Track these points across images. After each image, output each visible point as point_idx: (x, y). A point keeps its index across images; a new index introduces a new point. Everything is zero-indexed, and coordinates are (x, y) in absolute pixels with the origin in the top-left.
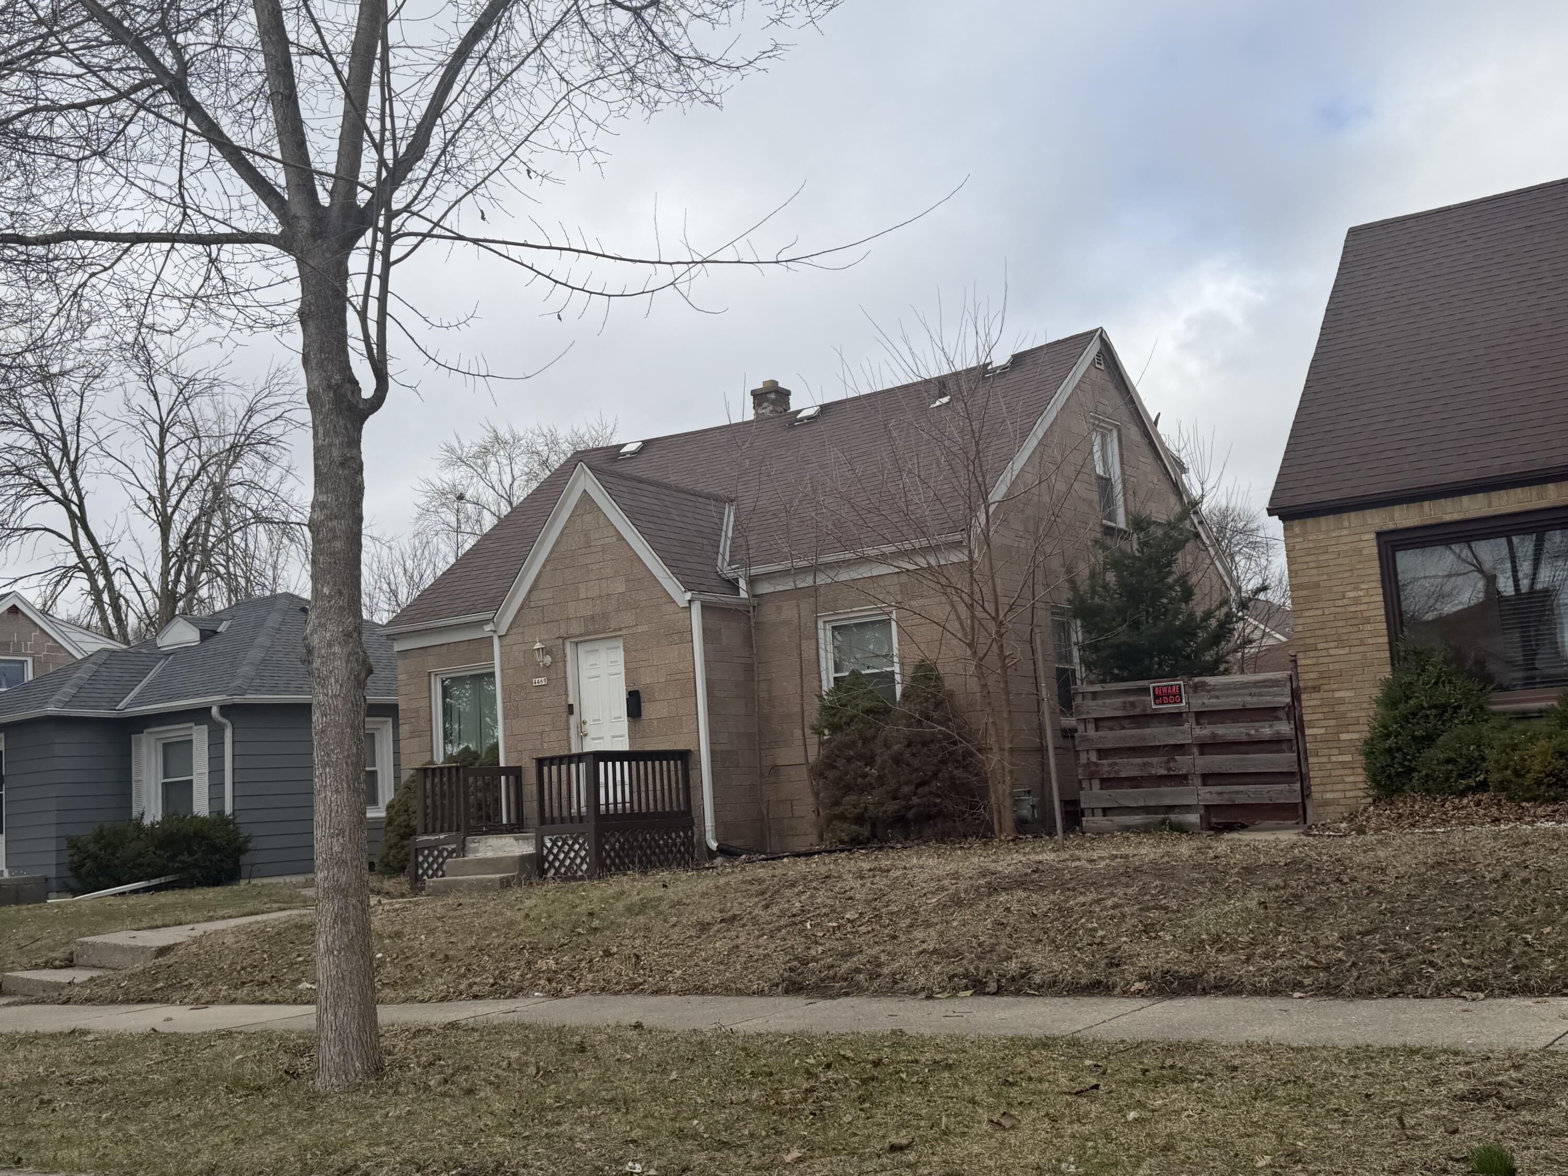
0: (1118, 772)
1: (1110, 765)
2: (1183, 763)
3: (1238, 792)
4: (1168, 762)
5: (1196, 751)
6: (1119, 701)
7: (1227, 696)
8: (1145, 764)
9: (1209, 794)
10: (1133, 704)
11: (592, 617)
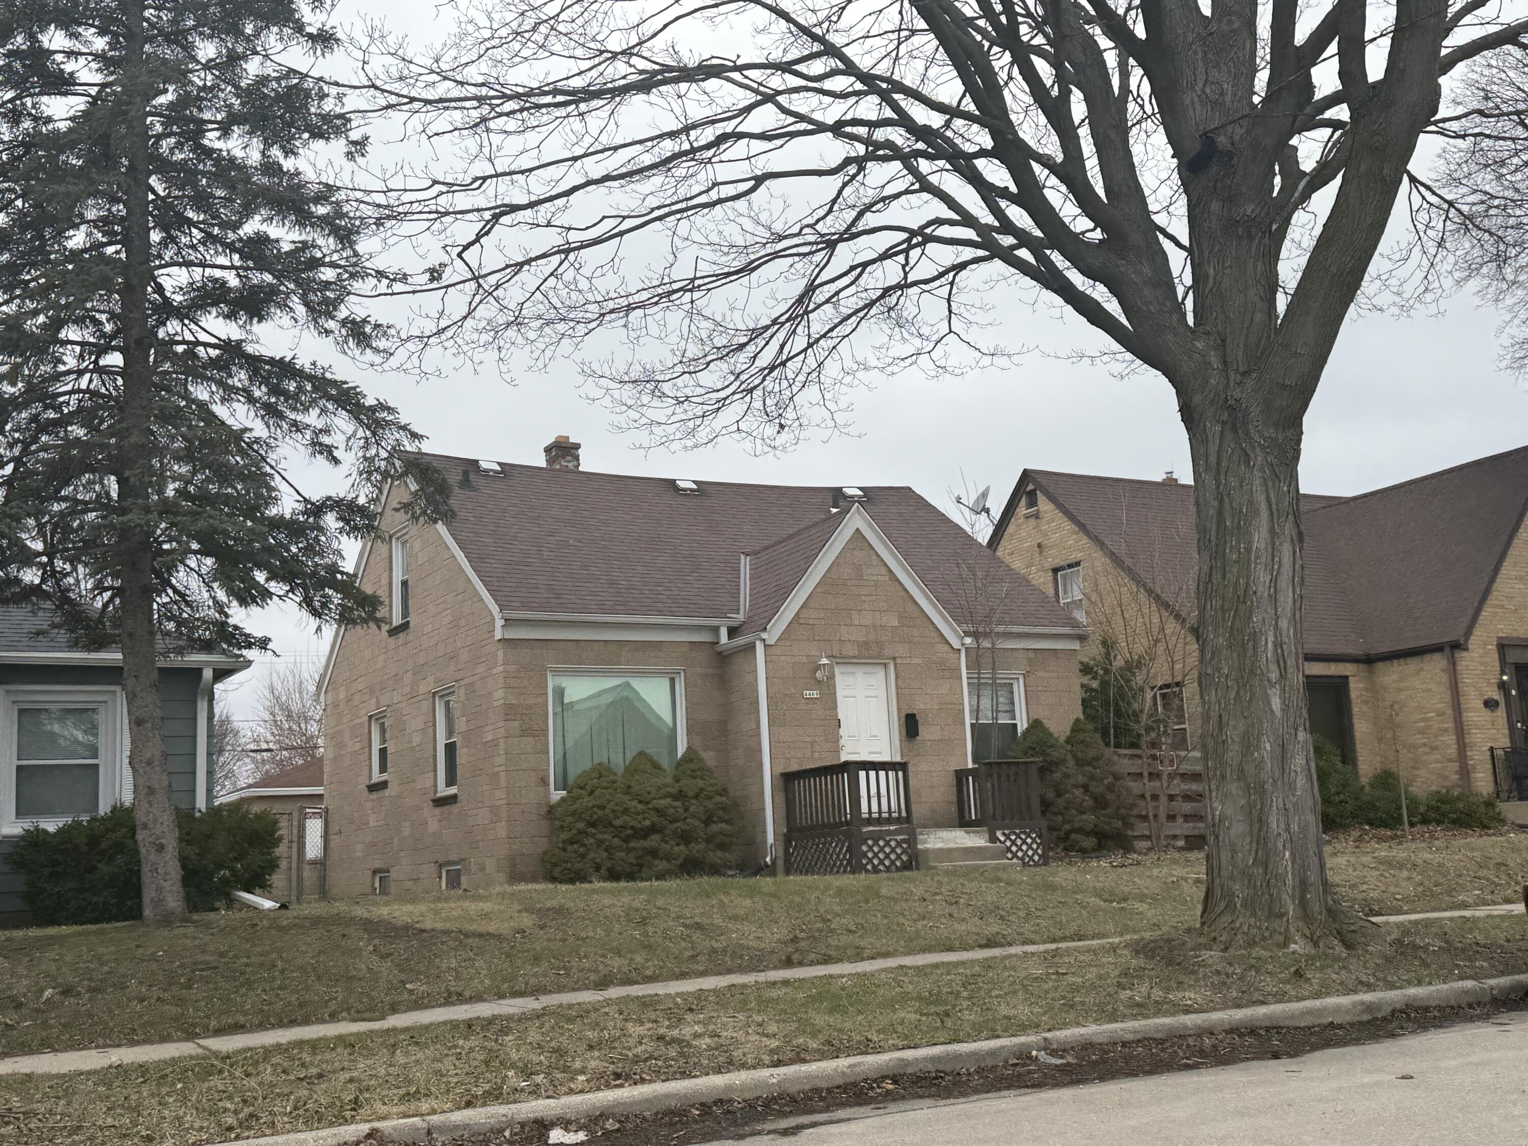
11: (866, 643)
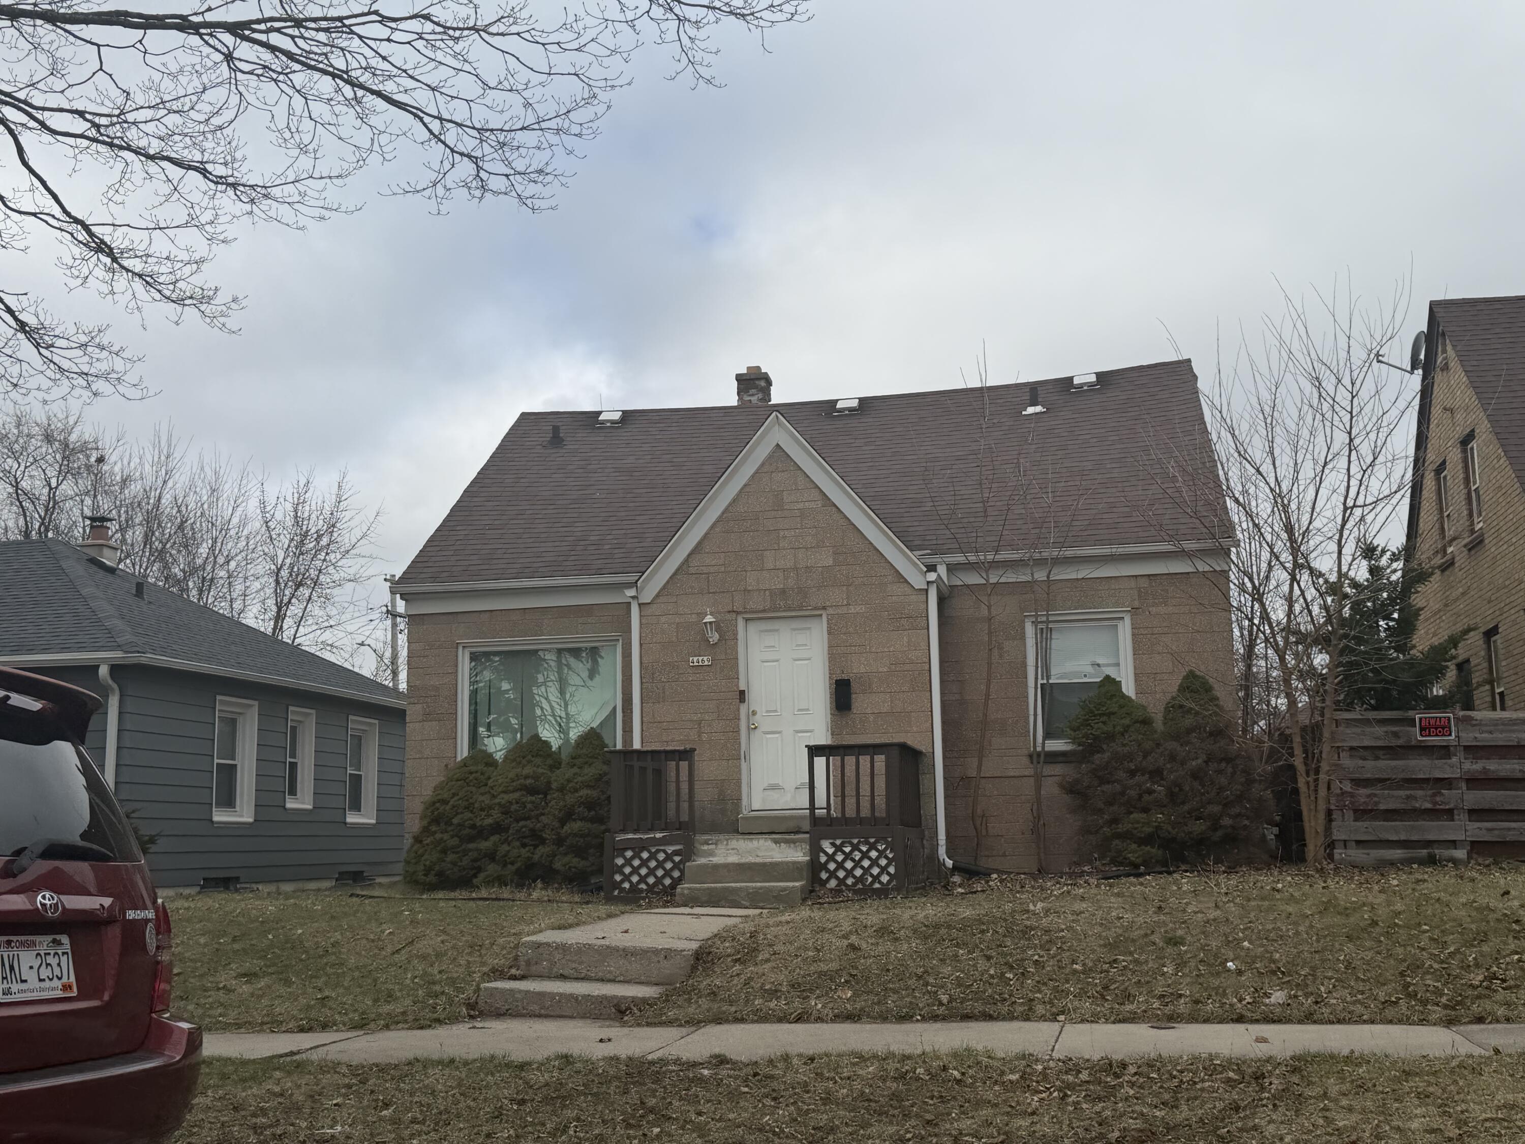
0: (1377, 803)
1: (1369, 796)
2: (1450, 797)
3: (1509, 829)
4: (1434, 795)
5: (1463, 785)
6: (1379, 730)
7: (1501, 732)
8: (1408, 797)
9: (1478, 830)
10: (1396, 735)
